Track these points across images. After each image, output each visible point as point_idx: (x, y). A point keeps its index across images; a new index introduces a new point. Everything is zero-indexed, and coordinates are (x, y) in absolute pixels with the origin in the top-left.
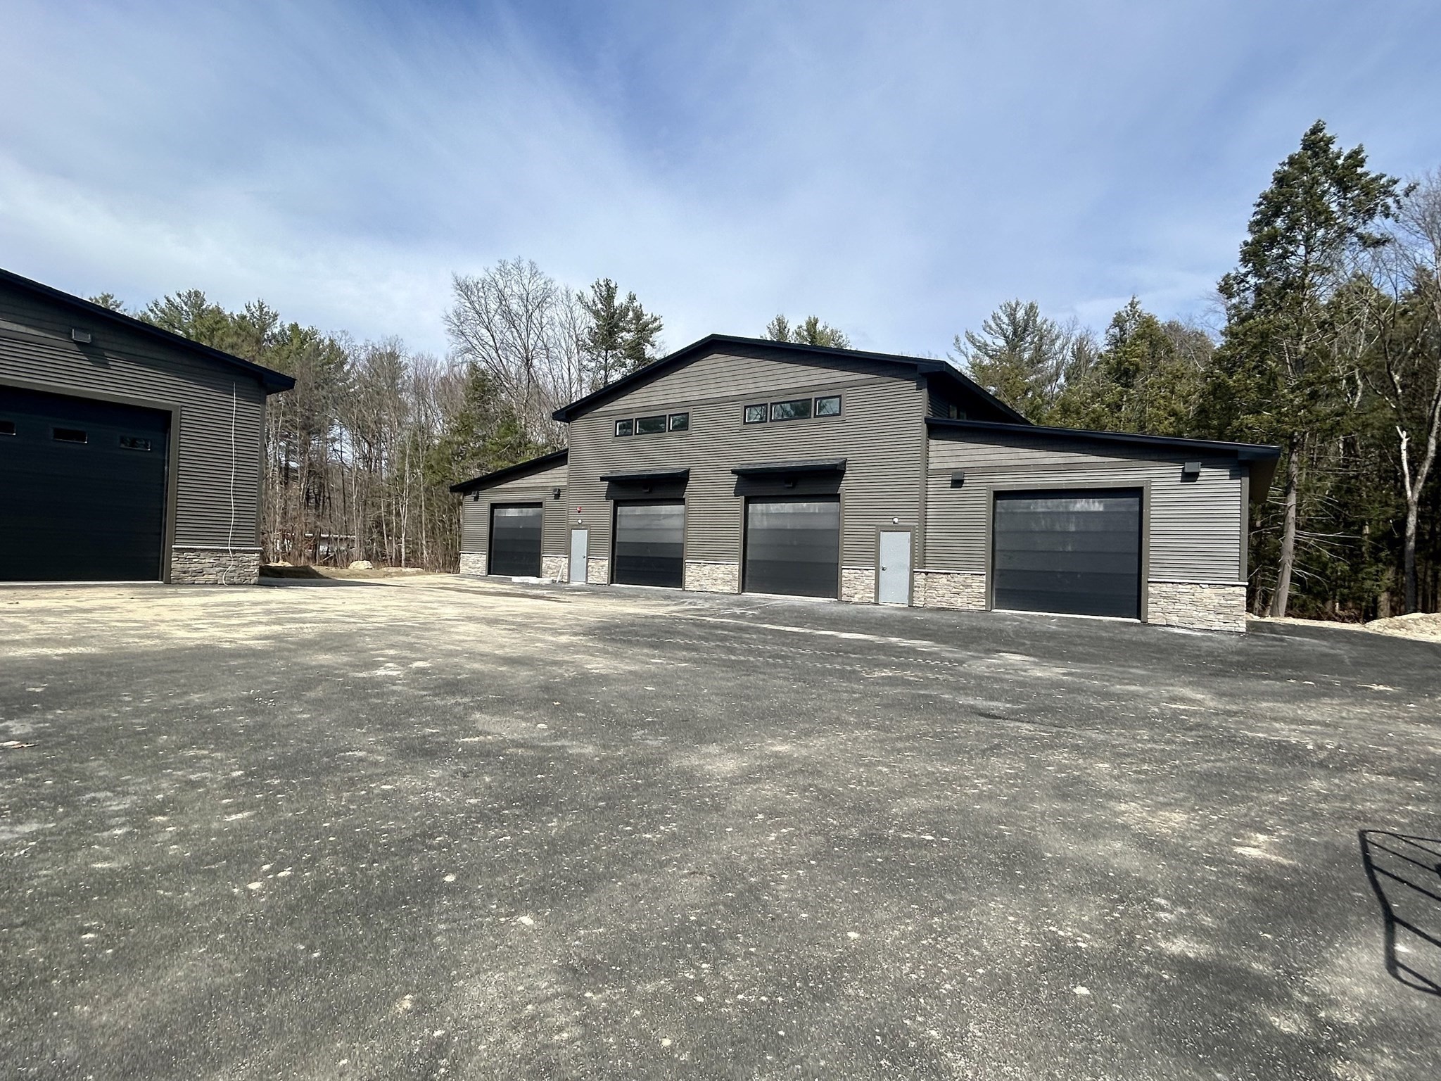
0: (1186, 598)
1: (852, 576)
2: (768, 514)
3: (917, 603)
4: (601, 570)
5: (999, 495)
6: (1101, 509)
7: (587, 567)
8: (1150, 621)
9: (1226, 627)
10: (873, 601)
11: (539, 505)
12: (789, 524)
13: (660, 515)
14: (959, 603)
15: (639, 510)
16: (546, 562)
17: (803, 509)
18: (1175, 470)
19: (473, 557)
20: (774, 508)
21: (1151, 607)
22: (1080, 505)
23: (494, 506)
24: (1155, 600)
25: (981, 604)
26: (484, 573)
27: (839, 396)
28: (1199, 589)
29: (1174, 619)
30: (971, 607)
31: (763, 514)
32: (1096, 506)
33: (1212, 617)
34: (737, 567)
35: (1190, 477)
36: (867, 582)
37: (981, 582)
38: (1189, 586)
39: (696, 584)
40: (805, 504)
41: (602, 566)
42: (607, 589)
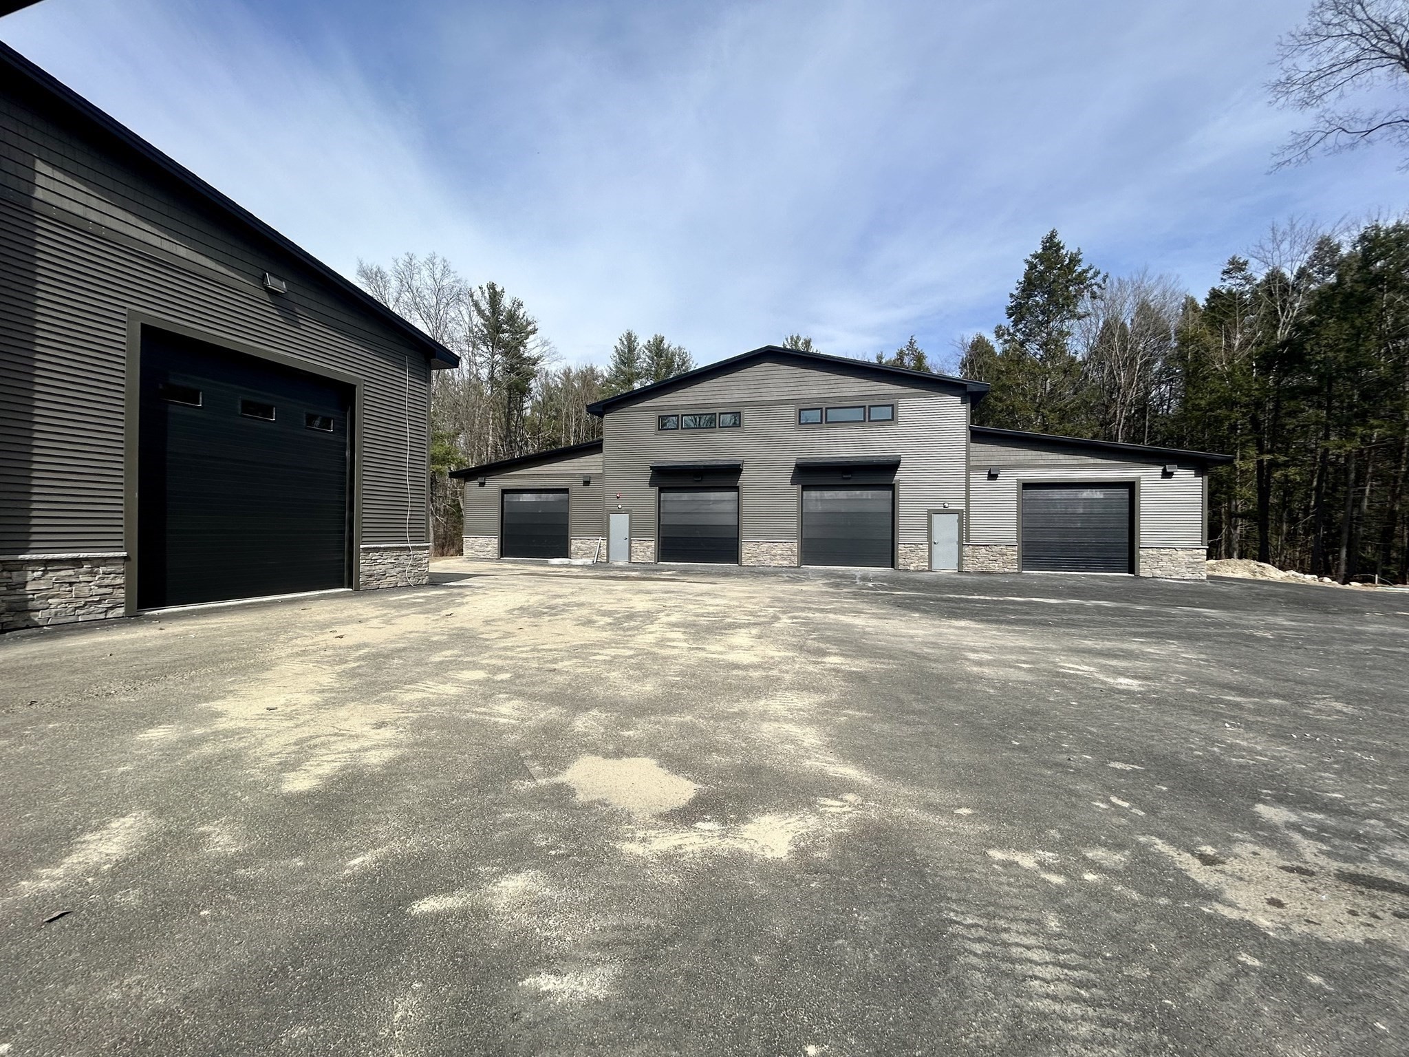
0: (1166, 558)
1: (907, 550)
2: (823, 500)
3: (965, 569)
4: (647, 549)
5: (1027, 486)
6: (1102, 497)
7: (630, 547)
8: (1141, 575)
9: (1194, 577)
10: (927, 568)
11: (566, 491)
12: (843, 508)
13: (710, 501)
14: (996, 567)
15: (685, 496)
16: (575, 544)
17: (856, 495)
18: (1158, 470)
19: (480, 541)
20: (828, 495)
21: (1142, 565)
22: (1086, 494)
23: (504, 492)
24: (1144, 560)
25: (1015, 567)
26: (496, 556)
27: (892, 405)
28: (1174, 551)
29: (1158, 573)
30: (1006, 570)
31: (817, 500)
32: (1098, 494)
33: (1184, 570)
34: (796, 544)
35: (1167, 475)
36: (922, 554)
37: (1014, 551)
38: (1168, 550)
39: (753, 559)
40: (858, 492)
41: (648, 547)
42: (654, 567)
